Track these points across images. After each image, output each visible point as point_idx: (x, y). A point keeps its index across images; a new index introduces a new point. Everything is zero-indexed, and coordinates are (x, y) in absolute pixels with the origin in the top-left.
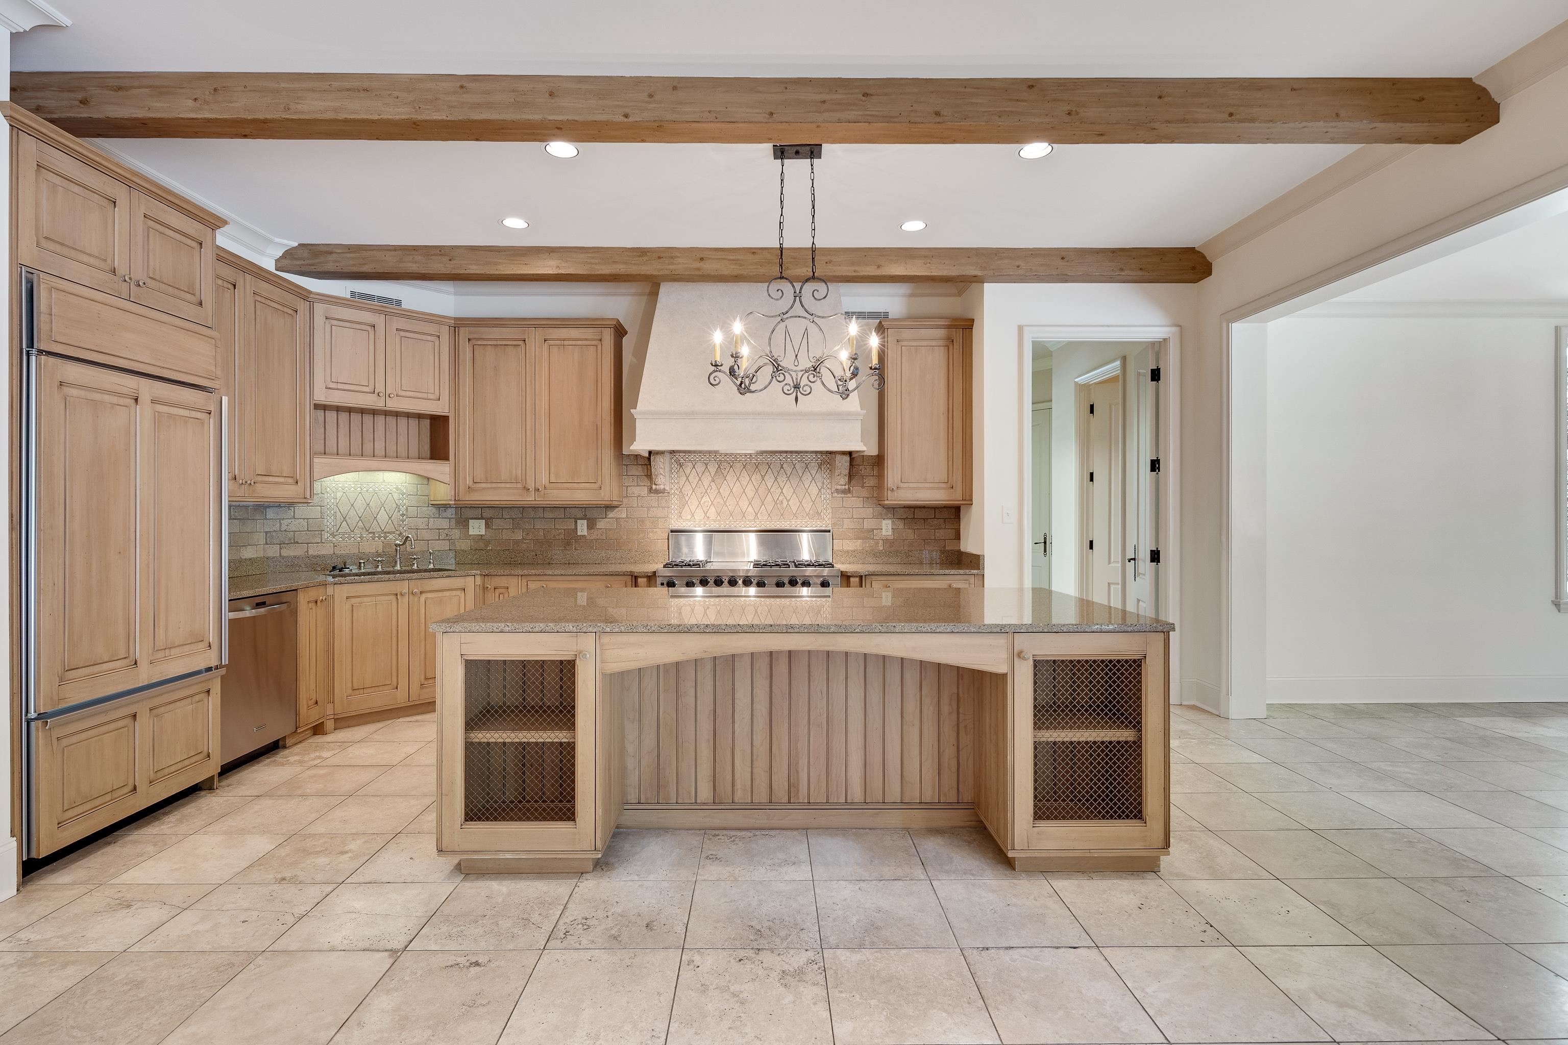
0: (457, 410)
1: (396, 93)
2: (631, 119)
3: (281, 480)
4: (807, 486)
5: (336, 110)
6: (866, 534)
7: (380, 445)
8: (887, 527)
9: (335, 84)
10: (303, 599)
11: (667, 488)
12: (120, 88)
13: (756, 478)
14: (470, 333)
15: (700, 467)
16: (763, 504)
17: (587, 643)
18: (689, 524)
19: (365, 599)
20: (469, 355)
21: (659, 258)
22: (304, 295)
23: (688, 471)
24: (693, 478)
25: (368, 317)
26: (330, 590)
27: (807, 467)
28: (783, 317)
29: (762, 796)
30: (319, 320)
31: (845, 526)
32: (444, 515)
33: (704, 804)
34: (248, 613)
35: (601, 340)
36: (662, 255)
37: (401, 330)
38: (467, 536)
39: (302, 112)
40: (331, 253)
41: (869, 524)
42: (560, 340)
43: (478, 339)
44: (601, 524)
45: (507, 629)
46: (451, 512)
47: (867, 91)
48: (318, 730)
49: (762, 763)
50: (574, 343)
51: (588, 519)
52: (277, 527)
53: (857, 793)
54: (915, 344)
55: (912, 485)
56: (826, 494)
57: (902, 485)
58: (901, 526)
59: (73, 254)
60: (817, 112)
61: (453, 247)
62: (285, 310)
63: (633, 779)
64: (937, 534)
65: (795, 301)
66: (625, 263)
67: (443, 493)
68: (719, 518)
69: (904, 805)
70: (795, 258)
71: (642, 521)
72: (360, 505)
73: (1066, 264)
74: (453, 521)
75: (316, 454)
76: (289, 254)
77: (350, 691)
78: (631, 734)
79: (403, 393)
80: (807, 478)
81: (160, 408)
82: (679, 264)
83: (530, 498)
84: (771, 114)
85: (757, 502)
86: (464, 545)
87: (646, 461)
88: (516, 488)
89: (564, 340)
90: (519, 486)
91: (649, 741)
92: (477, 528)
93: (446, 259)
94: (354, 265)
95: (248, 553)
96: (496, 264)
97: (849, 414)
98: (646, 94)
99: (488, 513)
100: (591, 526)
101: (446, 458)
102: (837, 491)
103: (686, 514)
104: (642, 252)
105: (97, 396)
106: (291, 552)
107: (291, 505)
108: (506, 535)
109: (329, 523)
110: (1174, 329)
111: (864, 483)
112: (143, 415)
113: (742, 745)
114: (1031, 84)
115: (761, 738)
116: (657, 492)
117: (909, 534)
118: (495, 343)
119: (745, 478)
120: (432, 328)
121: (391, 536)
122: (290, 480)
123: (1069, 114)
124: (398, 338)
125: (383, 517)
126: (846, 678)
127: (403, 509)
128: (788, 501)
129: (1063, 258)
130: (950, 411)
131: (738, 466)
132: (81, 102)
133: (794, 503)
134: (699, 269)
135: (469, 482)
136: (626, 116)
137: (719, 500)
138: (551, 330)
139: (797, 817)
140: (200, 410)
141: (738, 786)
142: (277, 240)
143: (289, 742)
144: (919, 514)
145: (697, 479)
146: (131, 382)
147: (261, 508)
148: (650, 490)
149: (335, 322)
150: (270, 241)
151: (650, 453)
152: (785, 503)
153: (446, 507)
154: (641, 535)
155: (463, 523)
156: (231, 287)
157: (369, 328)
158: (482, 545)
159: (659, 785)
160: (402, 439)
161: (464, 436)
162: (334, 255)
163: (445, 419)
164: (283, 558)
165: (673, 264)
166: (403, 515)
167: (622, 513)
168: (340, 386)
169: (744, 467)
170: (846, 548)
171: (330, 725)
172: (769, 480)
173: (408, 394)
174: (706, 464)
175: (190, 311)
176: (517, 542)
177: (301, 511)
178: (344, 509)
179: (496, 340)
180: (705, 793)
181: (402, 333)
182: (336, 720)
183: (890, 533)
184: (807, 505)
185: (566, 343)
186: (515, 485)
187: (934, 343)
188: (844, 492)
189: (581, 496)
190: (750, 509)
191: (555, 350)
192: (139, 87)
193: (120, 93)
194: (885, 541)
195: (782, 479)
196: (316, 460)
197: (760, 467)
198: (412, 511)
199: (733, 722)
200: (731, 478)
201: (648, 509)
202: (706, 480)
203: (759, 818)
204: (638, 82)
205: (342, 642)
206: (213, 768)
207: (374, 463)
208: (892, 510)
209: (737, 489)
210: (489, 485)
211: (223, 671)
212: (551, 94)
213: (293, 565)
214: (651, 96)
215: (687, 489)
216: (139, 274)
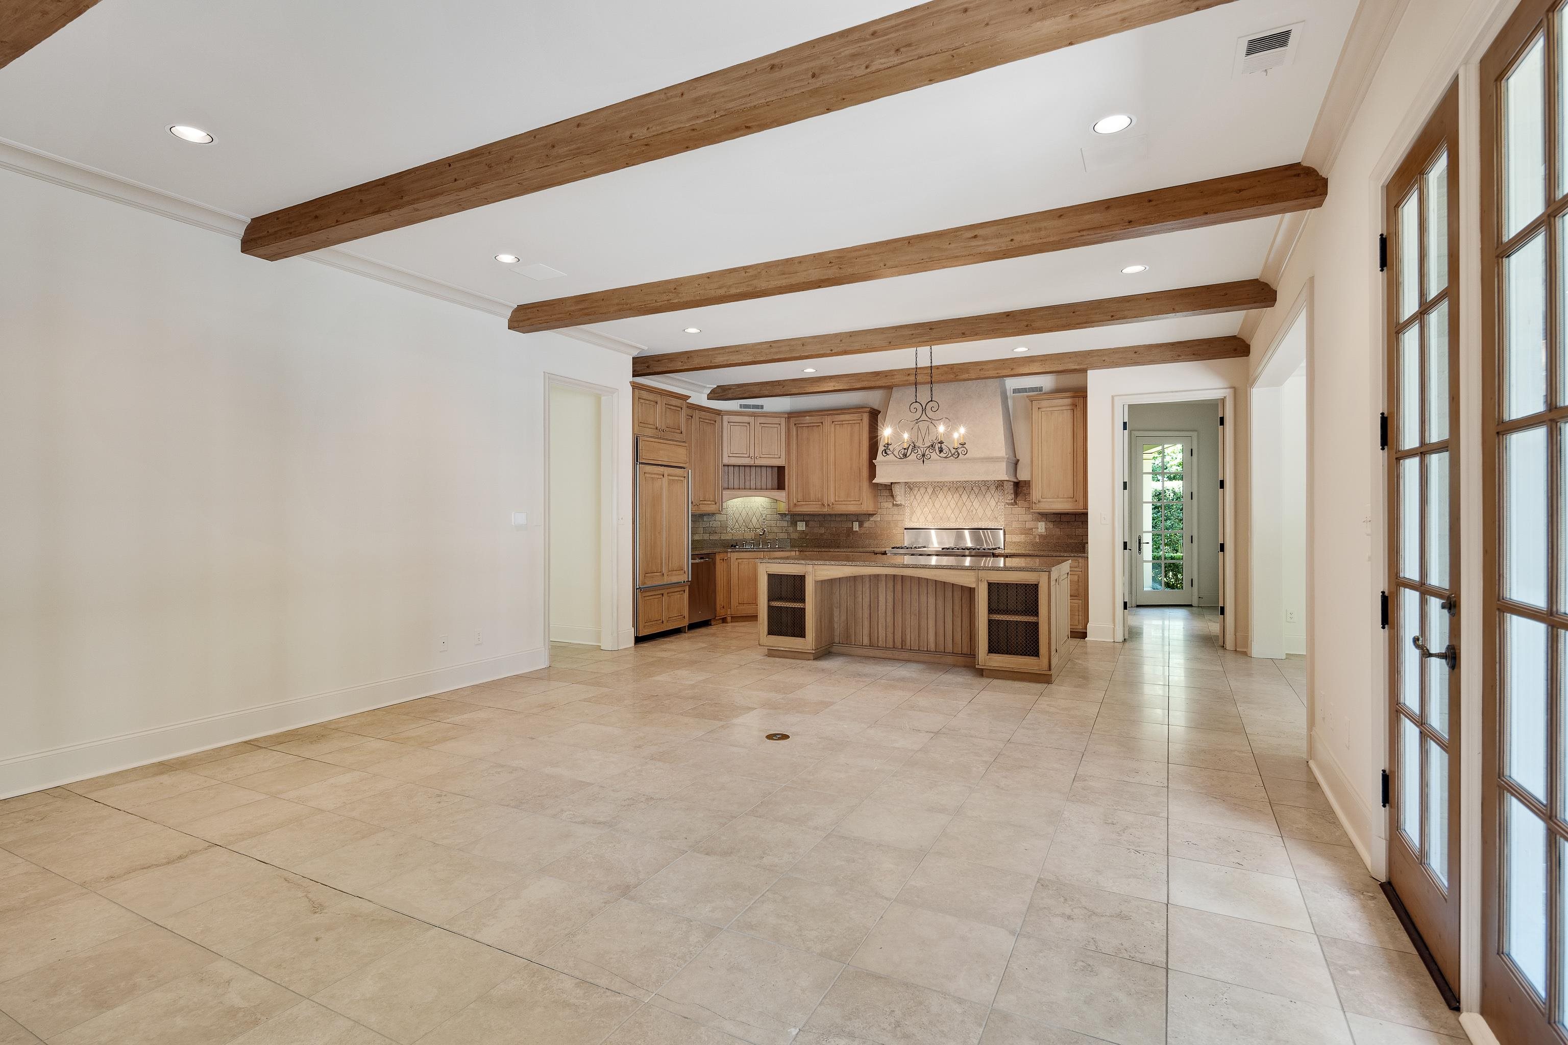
0: (789, 462)
1: (747, 352)
2: (833, 352)
3: (710, 502)
4: (988, 501)
5: (727, 361)
6: (1028, 532)
7: (753, 483)
8: (1041, 527)
9: (727, 350)
10: (718, 558)
11: (903, 503)
12: (659, 361)
13: (956, 496)
14: (796, 421)
15: (922, 490)
16: (960, 512)
17: (809, 568)
18: (916, 524)
19: (744, 560)
20: (795, 433)
21: (886, 376)
22: (718, 413)
23: (915, 493)
24: (919, 497)
25: (746, 419)
26: (729, 554)
27: (988, 489)
28: (917, 421)
29: (890, 644)
30: (725, 424)
31: (1013, 526)
32: (785, 519)
33: (866, 646)
34: (697, 561)
35: (862, 420)
36: (887, 374)
37: (762, 423)
38: (796, 531)
39: (716, 363)
40: (730, 389)
41: (1029, 525)
42: (841, 421)
43: (799, 424)
44: (866, 525)
45: (782, 562)
46: (788, 518)
47: (931, 327)
48: (724, 620)
49: (890, 630)
50: (847, 422)
51: (859, 522)
52: (708, 525)
53: (932, 647)
54: (1051, 409)
55: (1048, 500)
56: (1001, 506)
57: (1042, 500)
58: (1052, 526)
59: (646, 426)
60: (909, 339)
61: (784, 381)
62: (711, 422)
63: (837, 633)
64: (1077, 532)
65: (922, 413)
66: (868, 381)
67: (783, 507)
68: (934, 521)
69: (953, 653)
70: (961, 369)
71: (889, 522)
72: (744, 514)
73: (1138, 356)
74: (789, 523)
75: (724, 489)
76: (713, 391)
77: (737, 604)
78: (836, 613)
79: (763, 456)
80: (988, 496)
81: (670, 478)
82: (896, 379)
83: (826, 510)
84: (890, 342)
85: (957, 511)
86: (795, 536)
87: (889, 488)
88: (819, 504)
89: (842, 421)
90: (820, 503)
91: (843, 618)
92: (801, 526)
93: (781, 387)
94: (740, 394)
95: (697, 537)
96: (804, 387)
97: (998, 458)
98: (839, 340)
99: (807, 518)
100: (861, 526)
101: (784, 489)
102: (1008, 504)
103: (914, 518)
104: (877, 374)
105: (653, 476)
106: (715, 537)
107: (713, 514)
108: (816, 530)
109: (730, 523)
110: (1228, 390)
111: (1026, 499)
112: (665, 480)
113: (882, 621)
114: (1008, 314)
115: (890, 619)
116: (897, 505)
117: (1057, 532)
118: (808, 425)
119: (949, 496)
120: (776, 420)
121: (758, 530)
122: (713, 503)
123: (1027, 326)
124: (760, 428)
125: (754, 520)
126: (927, 593)
127: (764, 516)
128: (976, 510)
129: (1135, 352)
130: (1074, 451)
131: (946, 489)
132: (647, 367)
133: (980, 512)
134: (907, 381)
135: (795, 501)
136: (831, 350)
137: (934, 510)
138: (836, 416)
139: (905, 655)
140: (682, 477)
141: (880, 639)
142: (708, 386)
143: (713, 623)
144: (1064, 519)
145: (921, 497)
146: (662, 469)
147: (702, 516)
148: (893, 505)
149: (732, 424)
150: (705, 387)
151: (892, 483)
152: (974, 511)
153: (785, 514)
154: (888, 531)
155: (794, 523)
156: (691, 418)
157: (747, 425)
158: (804, 536)
159: (848, 636)
160: (764, 479)
161: (793, 476)
162: (732, 390)
163: (784, 467)
164: (711, 540)
165: (894, 379)
166: (764, 519)
167: (877, 518)
168: (734, 455)
169: (949, 490)
170: (1014, 540)
171: (729, 619)
172: (965, 497)
173: (765, 456)
174: (926, 488)
175: (678, 437)
176: (821, 534)
177: (718, 517)
178: (737, 516)
179: (809, 423)
180: (866, 641)
181: (762, 425)
182: (732, 617)
183: (1044, 530)
184: (989, 513)
185: (844, 422)
186: (817, 503)
187: (1064, 408)
188: (1012, 504)
189: (852, 508)
190: (952, 515)
191: (838, 427)
192: (664, 360)
193: (659, 362)
194: (1041, 536)
195: (973, 496)
196: (724, 492)
197: (958, 489)
198: (769, 517)
199: (878, 611)
200: (941, 496)
201: (893, 515)
202: (926, 497)
203: (889, 654)
204: (836, 335)
205: (734, 580)
206: (685, 623)
207: (749, 493)
208: (1045, 516)
209: (945, 503)
210: (805, 503)
211: (689, 583)
212: (803, 345)
213: (714, 544)
214: (841, 341)
215: (915, 503)
216: (664, 427)
